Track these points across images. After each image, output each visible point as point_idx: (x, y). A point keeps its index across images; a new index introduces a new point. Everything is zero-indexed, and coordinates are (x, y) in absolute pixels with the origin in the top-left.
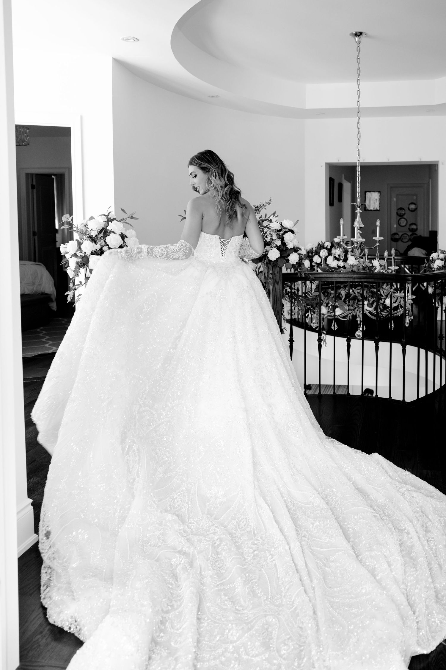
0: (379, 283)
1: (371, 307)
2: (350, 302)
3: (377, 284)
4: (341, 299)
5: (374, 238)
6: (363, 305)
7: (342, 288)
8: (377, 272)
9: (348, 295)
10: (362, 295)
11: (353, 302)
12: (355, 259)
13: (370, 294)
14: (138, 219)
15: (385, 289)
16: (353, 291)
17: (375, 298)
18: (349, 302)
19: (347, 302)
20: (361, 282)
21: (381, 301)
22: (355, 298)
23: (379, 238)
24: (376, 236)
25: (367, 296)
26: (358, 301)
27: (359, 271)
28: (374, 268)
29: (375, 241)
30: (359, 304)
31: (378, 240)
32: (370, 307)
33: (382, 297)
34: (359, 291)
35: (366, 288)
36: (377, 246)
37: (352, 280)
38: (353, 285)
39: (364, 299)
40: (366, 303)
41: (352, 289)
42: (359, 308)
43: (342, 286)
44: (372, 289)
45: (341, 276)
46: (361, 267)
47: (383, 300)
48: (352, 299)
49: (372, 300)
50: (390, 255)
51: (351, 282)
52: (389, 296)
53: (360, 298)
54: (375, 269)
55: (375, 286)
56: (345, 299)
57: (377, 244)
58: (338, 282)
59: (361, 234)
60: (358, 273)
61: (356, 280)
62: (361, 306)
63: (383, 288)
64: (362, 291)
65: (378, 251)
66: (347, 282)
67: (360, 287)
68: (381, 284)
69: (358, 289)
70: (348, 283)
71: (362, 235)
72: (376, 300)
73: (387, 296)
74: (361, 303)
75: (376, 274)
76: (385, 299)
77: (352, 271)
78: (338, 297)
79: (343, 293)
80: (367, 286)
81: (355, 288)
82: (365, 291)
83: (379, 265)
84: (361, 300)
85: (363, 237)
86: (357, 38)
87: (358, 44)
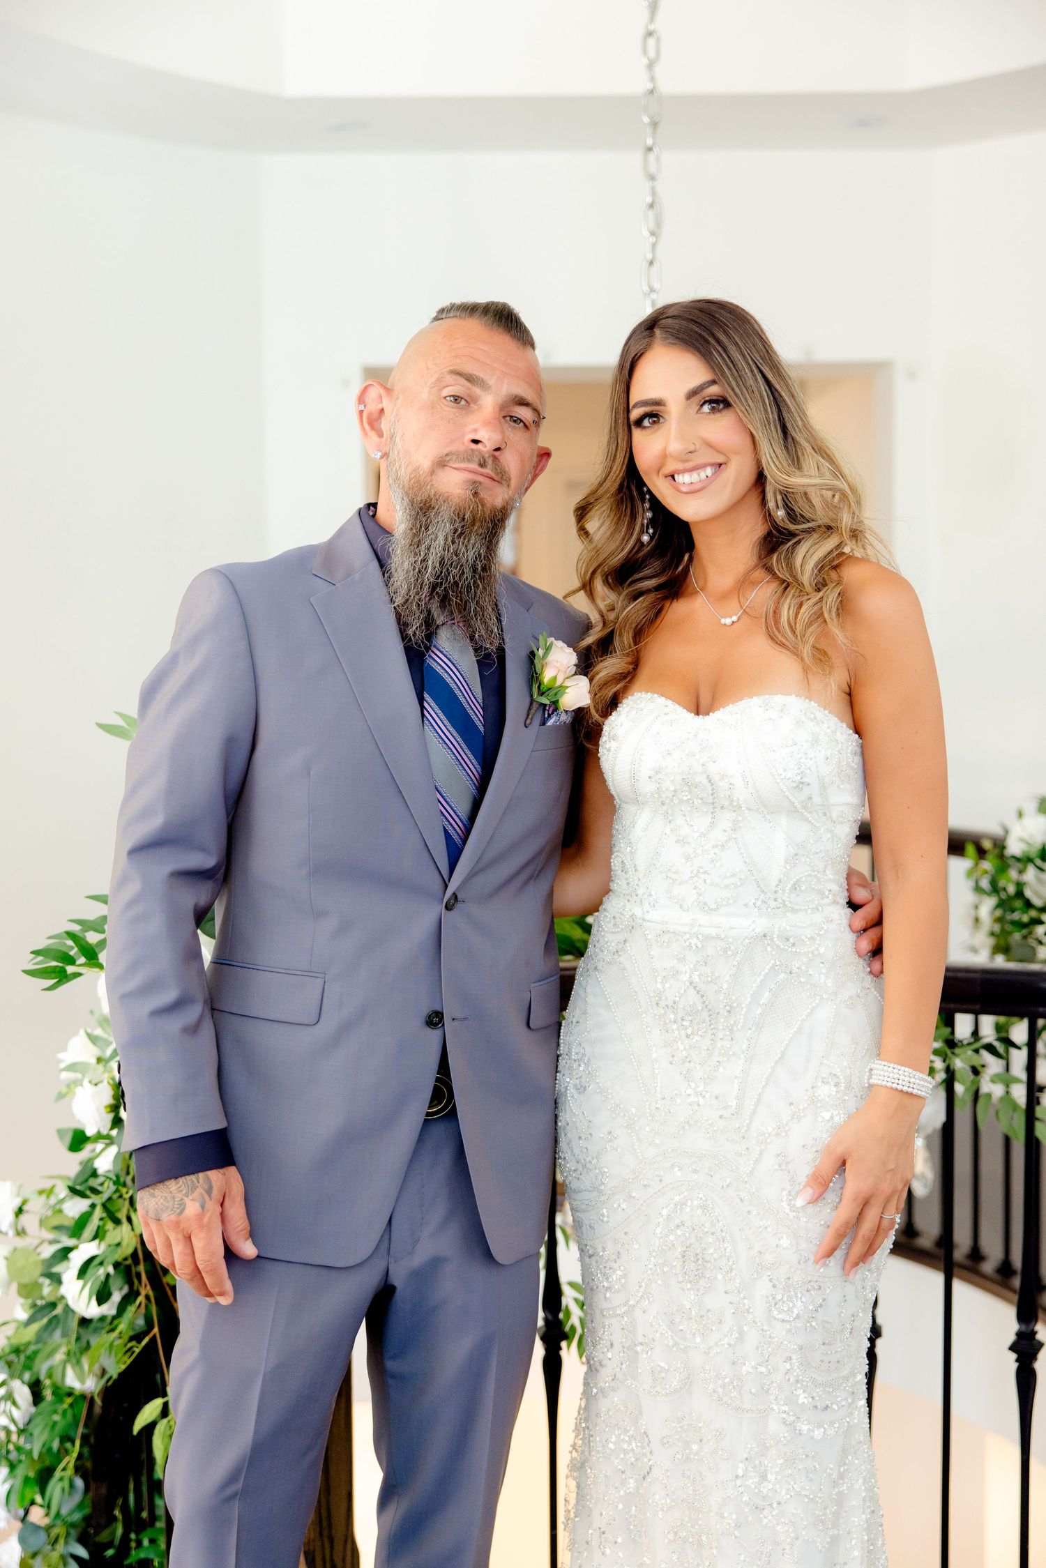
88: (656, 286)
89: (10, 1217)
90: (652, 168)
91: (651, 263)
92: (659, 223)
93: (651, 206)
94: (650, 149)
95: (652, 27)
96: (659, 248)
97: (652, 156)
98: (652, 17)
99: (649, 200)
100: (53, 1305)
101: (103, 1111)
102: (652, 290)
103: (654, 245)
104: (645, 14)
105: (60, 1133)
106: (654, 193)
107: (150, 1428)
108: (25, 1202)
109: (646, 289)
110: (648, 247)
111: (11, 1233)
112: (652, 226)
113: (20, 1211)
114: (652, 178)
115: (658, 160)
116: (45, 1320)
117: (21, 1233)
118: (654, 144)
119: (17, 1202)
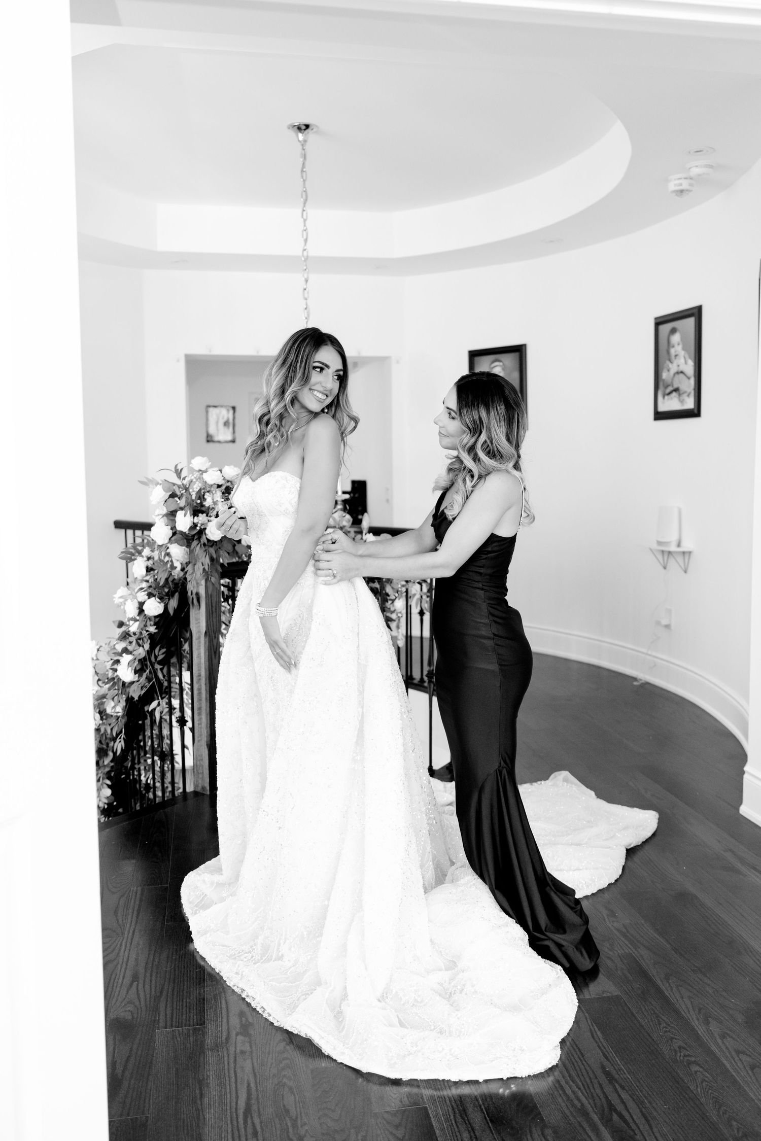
86: (300, 135)
87: (303, 145)
90: (306, 296)
93: (306, 309)
94: (305, 289)
95: (305, 248)
97: (306, 291)
99: (305, 307)
100: (113, 679)
101: (136, 609)
103: (307, 322)
104: (303, 243)
105: (114, 622)
106: (307, 304)
107: (154, 709)
108: (101, 647)
112: (306, 316)
114: (306, 299)
115: (308, 293)
116: (112, 683)
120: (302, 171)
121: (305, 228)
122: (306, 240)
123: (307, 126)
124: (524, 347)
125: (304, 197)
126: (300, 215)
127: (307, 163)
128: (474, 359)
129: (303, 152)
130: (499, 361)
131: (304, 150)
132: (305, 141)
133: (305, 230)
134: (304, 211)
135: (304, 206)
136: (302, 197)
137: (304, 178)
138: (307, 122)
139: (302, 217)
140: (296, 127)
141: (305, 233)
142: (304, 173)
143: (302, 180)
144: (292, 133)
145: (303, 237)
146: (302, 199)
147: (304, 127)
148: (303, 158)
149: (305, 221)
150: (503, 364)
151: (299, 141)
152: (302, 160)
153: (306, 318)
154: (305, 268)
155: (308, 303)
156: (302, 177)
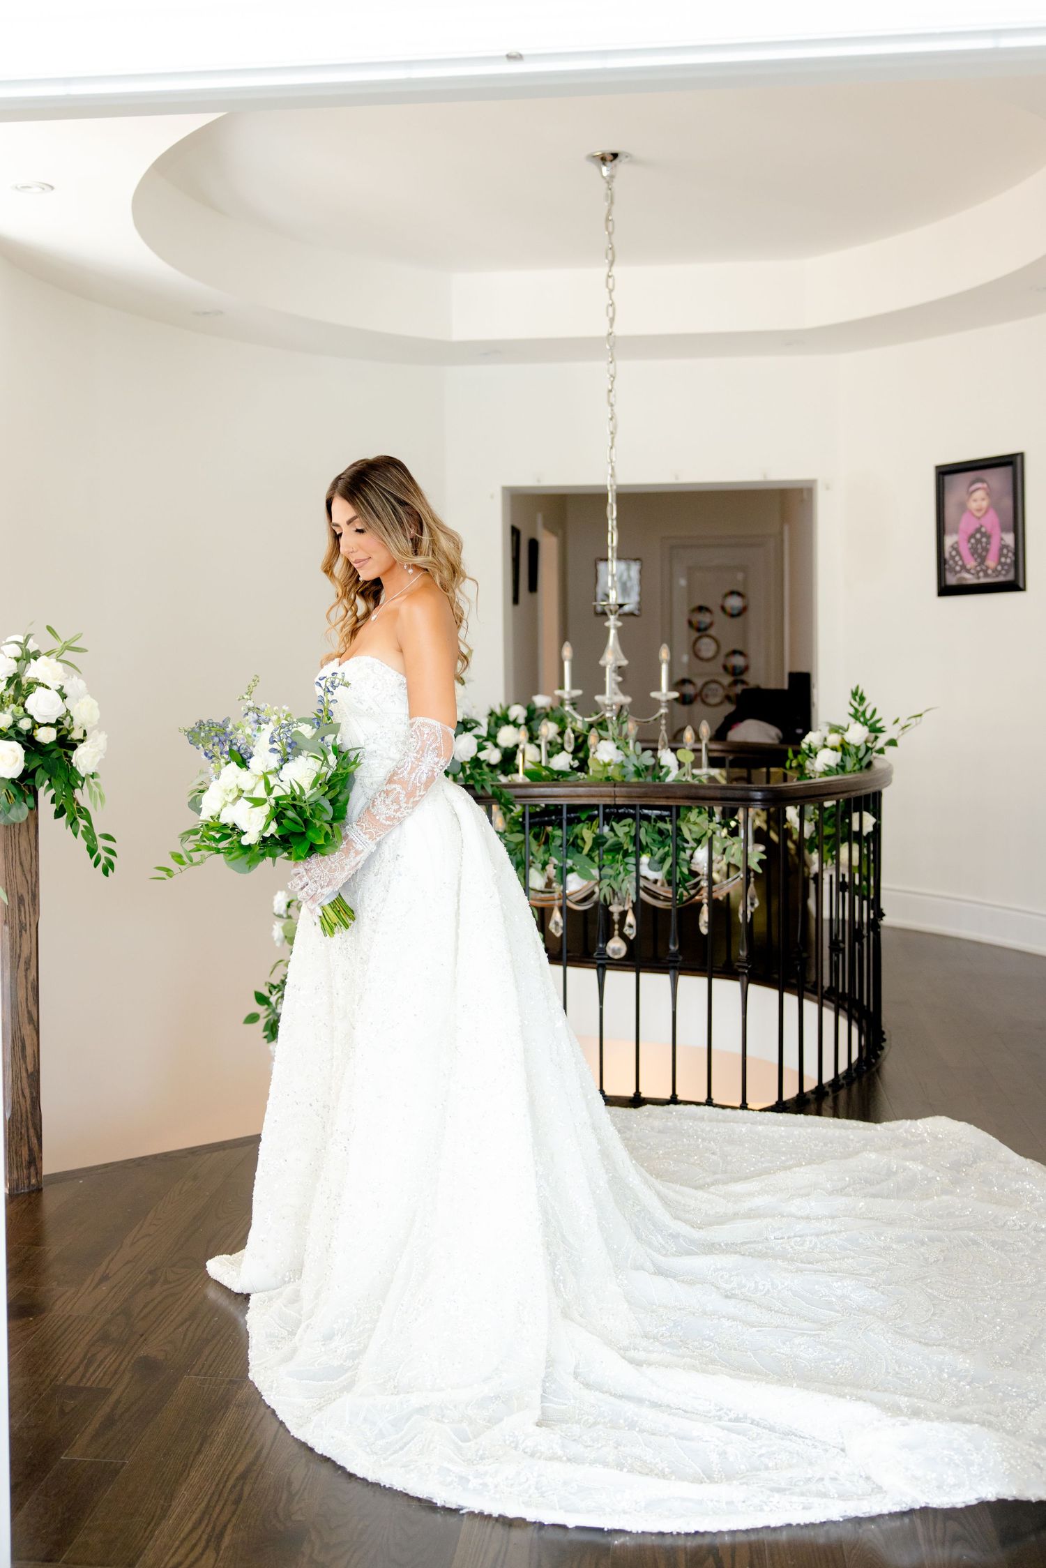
0: (678, 808)
1: (659, 870)
2: (605, 857)
3: (674, 810)
4: (579, 849)
5: (653, 694)
6: (637, 865)
7: (583, 822)
8: (673, 781)
9: (599, 842)
10: (635, 840)
11: (610, 857)
12: (618, 748)
13: (657, 837)
14: (86, 651)
15: (695, 823)
16: (612, 829)
17: (667, 848)
18: (601, 859)
19: (597, 859)
20: (633, 807)
21: (682, 855)
22: (617, 848)
23: (666, 695)
24: (658, 689)
25: (647, 843)
26: (626, 854)
27: (626, 780)
28: (664, 770)
29: (657, 703)
30: (627, 864)
31: (663, 699)
32: (655, 870)
33: (686, 845)
34: (627, 829)
35: (645, 823)
36: (661, 716)
37: (608, 801)
38: (613, 814)
39: (641, 848)
40: (645, 859)
41: (608, 824)
42: (627, 872)
43: (584, 817)
44: (661, 825)
45: (581, 790)
46: (632, 769)
47: (689, 852)
48: (609, 851)
49: (662, 852)
50: (698, 739)
51: (606, 806)
52: (705, 840)
53: (631, 848)
54: (667, 774)
55: (668, 816)
56: (591, 850)
57: (663, 711)
58: (571, 808)
59: (619, 684)
60: (624, 784)
61: (619, 801)
62: (633, 868)
63: (689, 821)
64: (636, 828)
65: (663, 728)
66: (596, 807)
67: (629, 820)
68: (682, 811)
69: (625, 826)
70: (598, 809)
71: (623, 687)
72: (671, 851)
73: (698, 841)
74: (632, 860)
75: (669, 786)
76: (694, 849)
77: (608, 779)
78: (574, 845)
79: (588, 835)
80: (647, 818)
81: (618, 822)
82: (643, 831)
83: (677, 763)
84: (632, 852)
85: (625, 693)
86: (604, 169)
87: (608, 183)
88: (614, 459)
89: (284, 907)
90: (612, 400)
91: (611, 448)
92: (615, 427)
93: (611, 419)
94: (611, 391)
95: (610, 331)
96: (615, 440)
97: (612, 394)
98: (611, 326)
99: (610, 416)
102: (611, 462)
104: (608, 323)
109: (609, 460)
110: (610, 440)
111: (285, 916)
113: (289, 905)
115: (614, 396)
117: (289, 917)
118: (612, 388)
119: (288, 900)
120: (607, 220)
121: (610, 302)
122: (612, 320)
123: (615, 156)
124: (1019, 458)
125: (610, 257)
126: (604, 284)
127: (614, 208)
128: (943, 480)
129: (609, 192)
130: (982, 481)
131: (610, 189)
132: (612, 177)
133: (611, 305)
134: (609, 276)
135: (610, 271)
136: (607, 258)
137: (610, 229)
138: (614, 150)
139: (607, 286)
140: (599, 158)
141: (611, 309)
142: (610, 223)
143: (607, 233)
144: (592, 167)
145: (607, 315)
146: (607, 261)
147: (611, 157)
148: (609, 201)
149: (611, 291)
150: (988, 486)
151: (603, 176)
152: (606, 204)
153: (612, 433)
154: (610, 359)
155: (615, 411)
156: (607, 228)
